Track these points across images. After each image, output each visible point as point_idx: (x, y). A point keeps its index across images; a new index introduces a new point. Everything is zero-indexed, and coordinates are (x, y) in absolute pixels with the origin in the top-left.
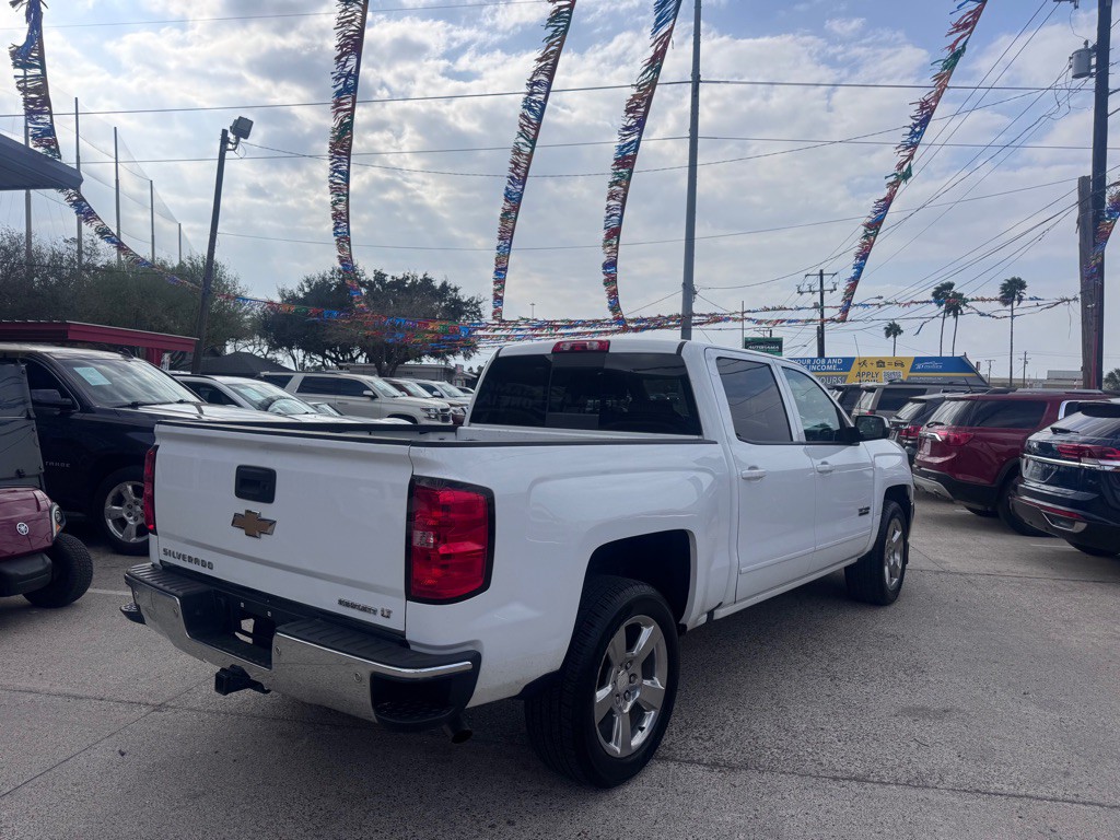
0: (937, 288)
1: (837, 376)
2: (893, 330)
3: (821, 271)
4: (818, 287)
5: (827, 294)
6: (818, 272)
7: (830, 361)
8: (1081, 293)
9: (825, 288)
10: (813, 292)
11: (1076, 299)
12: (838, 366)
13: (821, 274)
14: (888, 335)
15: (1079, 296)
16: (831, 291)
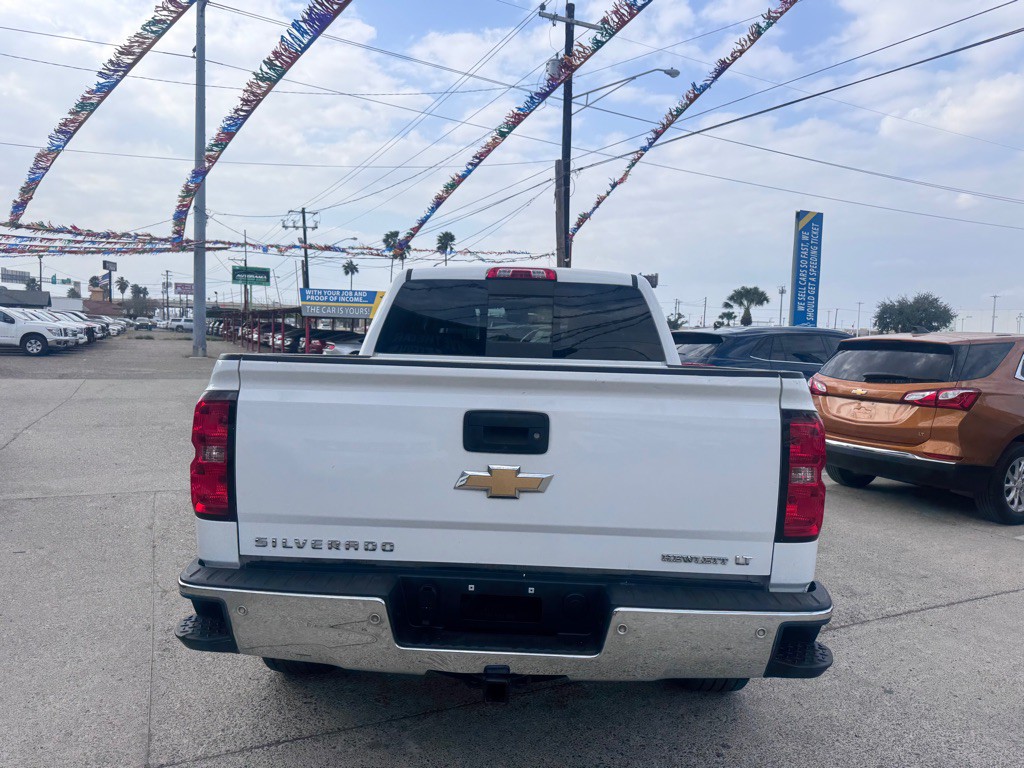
0: (387, 235)
1: (364, 308)
2: (350, 269)
3: (303, 209)
4: (300, 224)
5: (309, 231)
6: (300, 210)
7: (356, 294)
8: (557, 249)
9: (307, 225)
10: (297, 228)
11: (553, 254)
12: (364, 298)
13: (303, 212)
14: (347, 273)
15: (556, 252)
16: (313, 228)
